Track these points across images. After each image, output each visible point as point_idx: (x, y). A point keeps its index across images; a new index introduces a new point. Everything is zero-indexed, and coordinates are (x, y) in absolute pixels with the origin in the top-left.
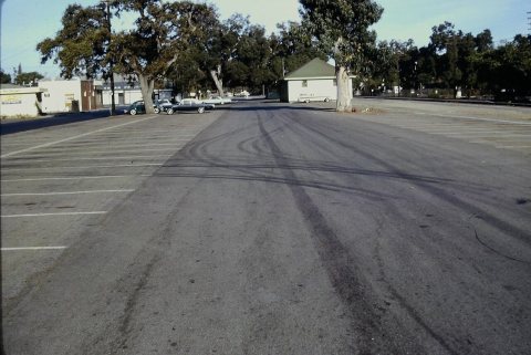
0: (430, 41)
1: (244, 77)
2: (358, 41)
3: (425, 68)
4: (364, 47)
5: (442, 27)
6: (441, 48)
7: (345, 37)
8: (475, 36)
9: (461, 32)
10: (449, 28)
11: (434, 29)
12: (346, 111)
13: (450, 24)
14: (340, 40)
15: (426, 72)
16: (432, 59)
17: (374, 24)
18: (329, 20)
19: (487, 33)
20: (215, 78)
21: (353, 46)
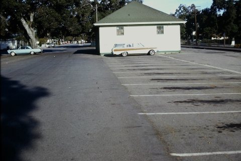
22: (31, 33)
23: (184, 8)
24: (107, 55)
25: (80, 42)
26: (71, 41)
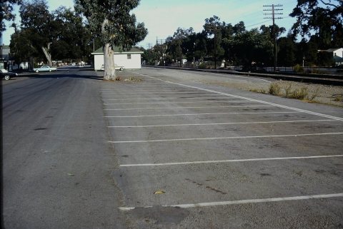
0: (203, 29)
1: (66, 52)
2: (120, 23)
3: (200, 47)
4: (125, 28)
5: (212, 20)
6: (211, 34)
7: (110, 19)
8: (233, 26)
9: (224, 23)
10: (217, 20)
11: (206, 20)
12: (111, 80)
13: (217, 18)
14: (106, 21)
15: (200, 50)
16: (204, 41)
17: (134, 9)
18: (95, 5)
19: (242, 24)
20: (46, 53)
21: (117, 27)
22: (48, 57)
23: (182, 31)
24: (98, 71)
25: (80, 63)
26: (68, 62)
